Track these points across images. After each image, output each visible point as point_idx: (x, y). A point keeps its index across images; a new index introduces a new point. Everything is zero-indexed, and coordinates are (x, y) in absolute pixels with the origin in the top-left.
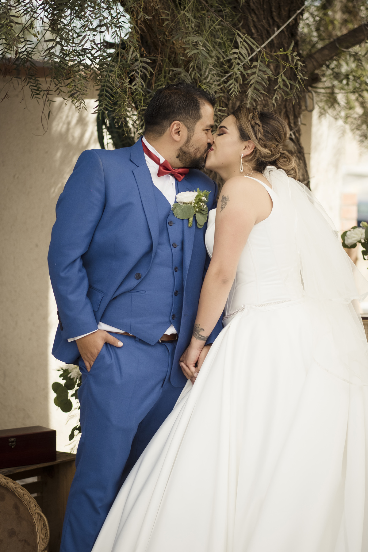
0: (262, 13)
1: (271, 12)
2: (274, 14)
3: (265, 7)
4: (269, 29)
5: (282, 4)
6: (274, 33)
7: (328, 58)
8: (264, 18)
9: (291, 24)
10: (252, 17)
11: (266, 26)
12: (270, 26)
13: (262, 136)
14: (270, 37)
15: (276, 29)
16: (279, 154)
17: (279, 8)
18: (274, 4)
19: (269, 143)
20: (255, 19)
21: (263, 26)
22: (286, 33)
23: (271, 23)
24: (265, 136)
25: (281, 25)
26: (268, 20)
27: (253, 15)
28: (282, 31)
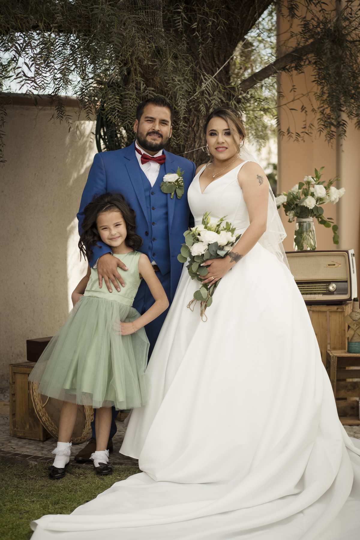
0: (208, 58)
1: (214, 58)
2: (216, 59)
3: (210, 54)
4: (213, 69)
5: (220, 52)
6: (216, 72)
7: (249, 87)
8: (210, 63)
9: (226, 65)
11: (211, 67)
12: (213, 67)
14: (214, 74)
15: (217, 69)
17: (219, 55)
18: (215, 53)
21: (209, 67)
22: (223, 71)
23: (214, 65)
25: (220, 66)
26: (212, 63)
28: (221, 70)
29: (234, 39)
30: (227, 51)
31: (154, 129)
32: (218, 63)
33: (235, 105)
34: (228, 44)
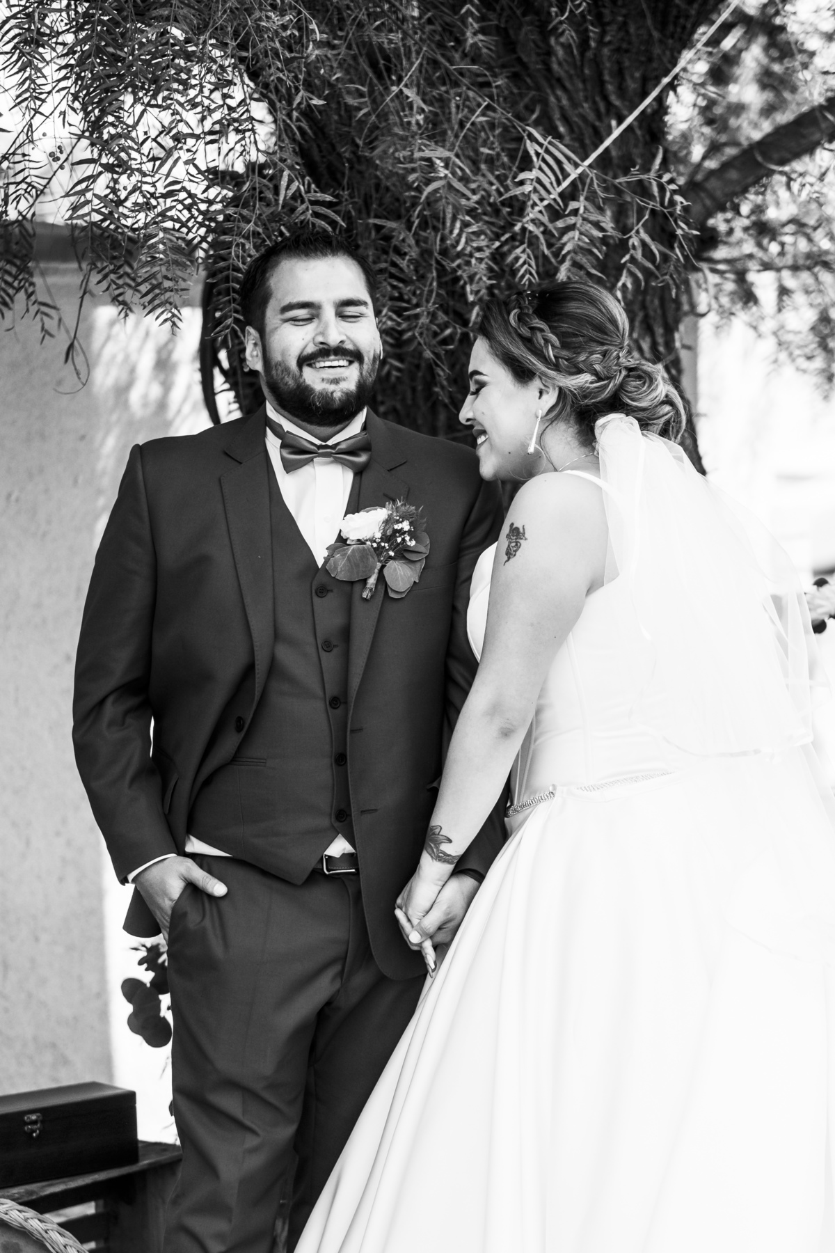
0: (580, 85)
1: (602, 83)
2: (610, 87)
3: (587, 71)
4: (597, 124)
5: (627, 63)
6: (610, 133)
8: (586, 99)
9: (649, 110)
10: (558, 99)
11: (591, 116)
12: (599, 116)
13: (559, 351)
14: (602, 142)
15: (614, 123)
17: (620, 73)
18: (608, 65)
20: (565, 102)
21: (583, 118)
22: (639, 132)
23: (603, 109)
24: (564, 346)
25: (625, 112)
26: (595, 103)
27: (559, 93)
28: (630, 128)
29: (677, 17)
30: (650, 60)
31: (322, 343)
32: (617, 103)
33: (644, 244)
34: (656, 34)
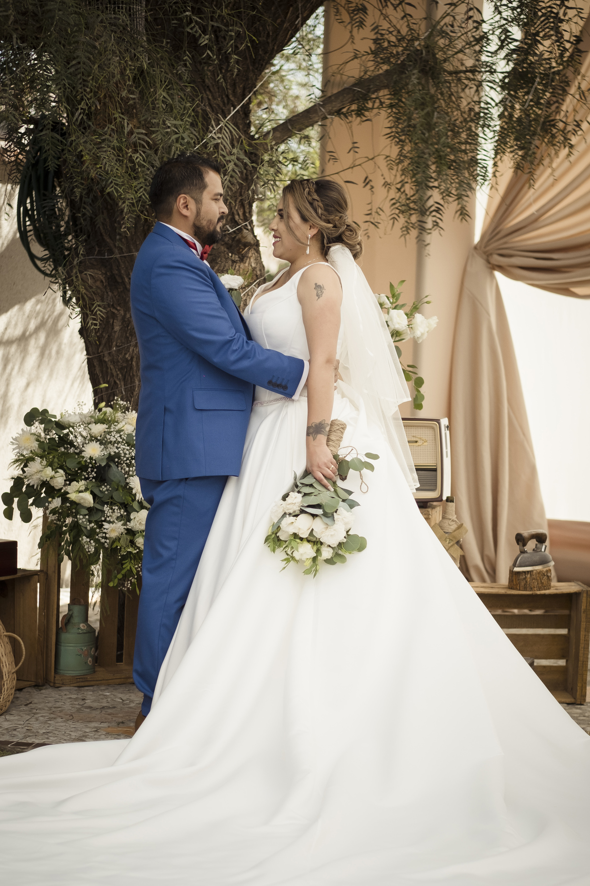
0: (217, 90)
1: (226, 89)
2: (230, 91)
4: (224, 108)
5: (238, 81)
6: (230, 112)
7: (280, 141)
8: (219, 97)
10: (207, 95)
11: (221, 105)
12: (225, 104)
13: (323, 212)
14: (226, 117)
15: (232, 108)
16: (345, 226)
17: (234, 85)
18: (229, 81)
19: (332, 217)
20: (210, 97)
21: (218, 105)
22: (241, 113)
23: (226, 101)
24: (326, 210)
25: (236, 104)
26: (222, 98)
27: (208, 93)
28: (238, 111)
29: (260, 60)
30: (247, 79)
32: (232, 99)
34: (251, 68)
